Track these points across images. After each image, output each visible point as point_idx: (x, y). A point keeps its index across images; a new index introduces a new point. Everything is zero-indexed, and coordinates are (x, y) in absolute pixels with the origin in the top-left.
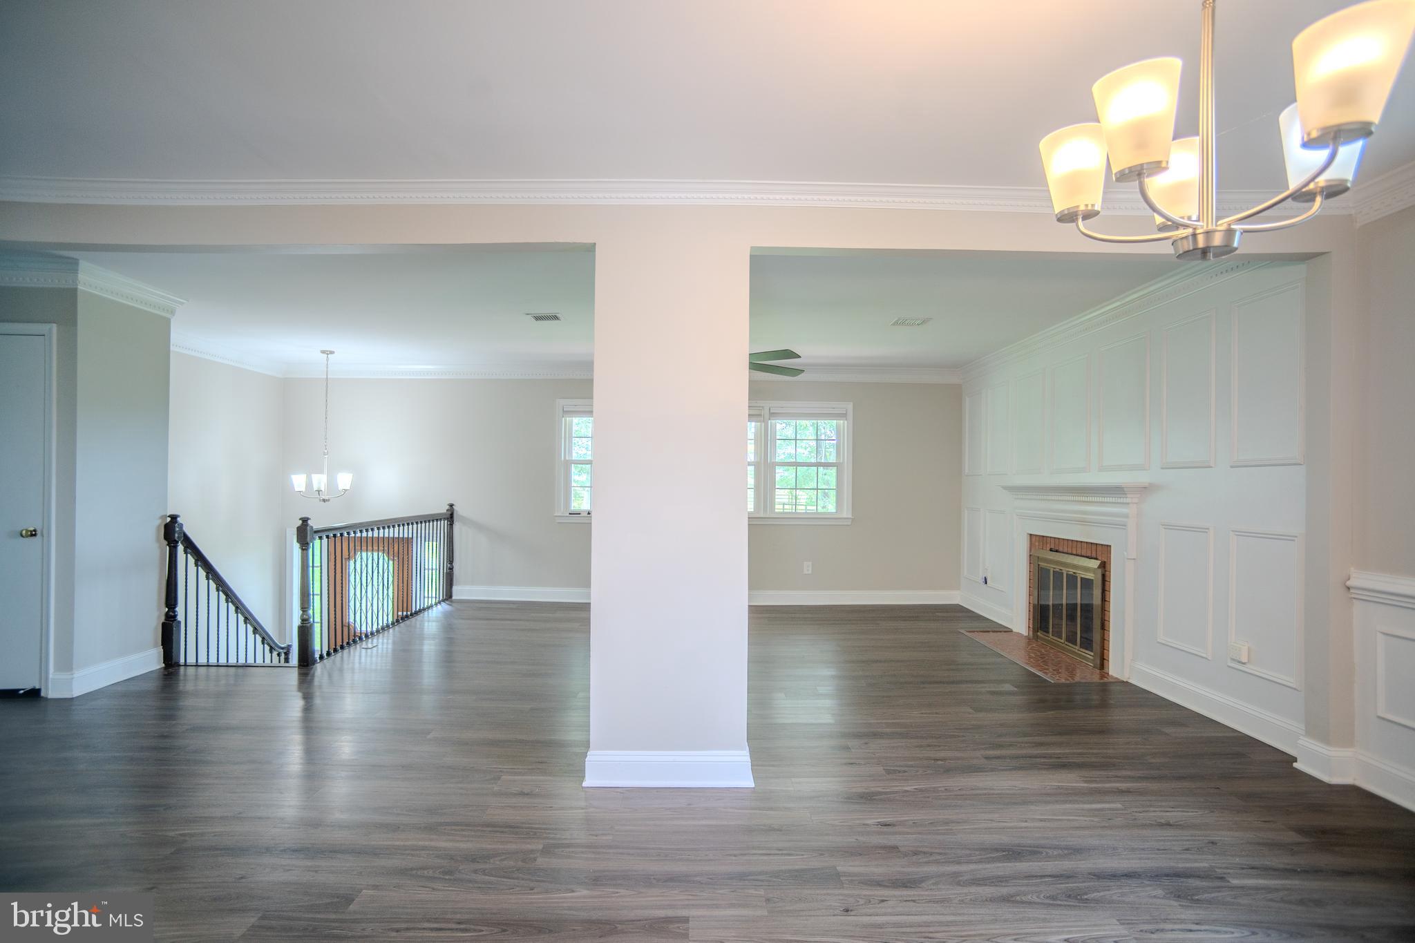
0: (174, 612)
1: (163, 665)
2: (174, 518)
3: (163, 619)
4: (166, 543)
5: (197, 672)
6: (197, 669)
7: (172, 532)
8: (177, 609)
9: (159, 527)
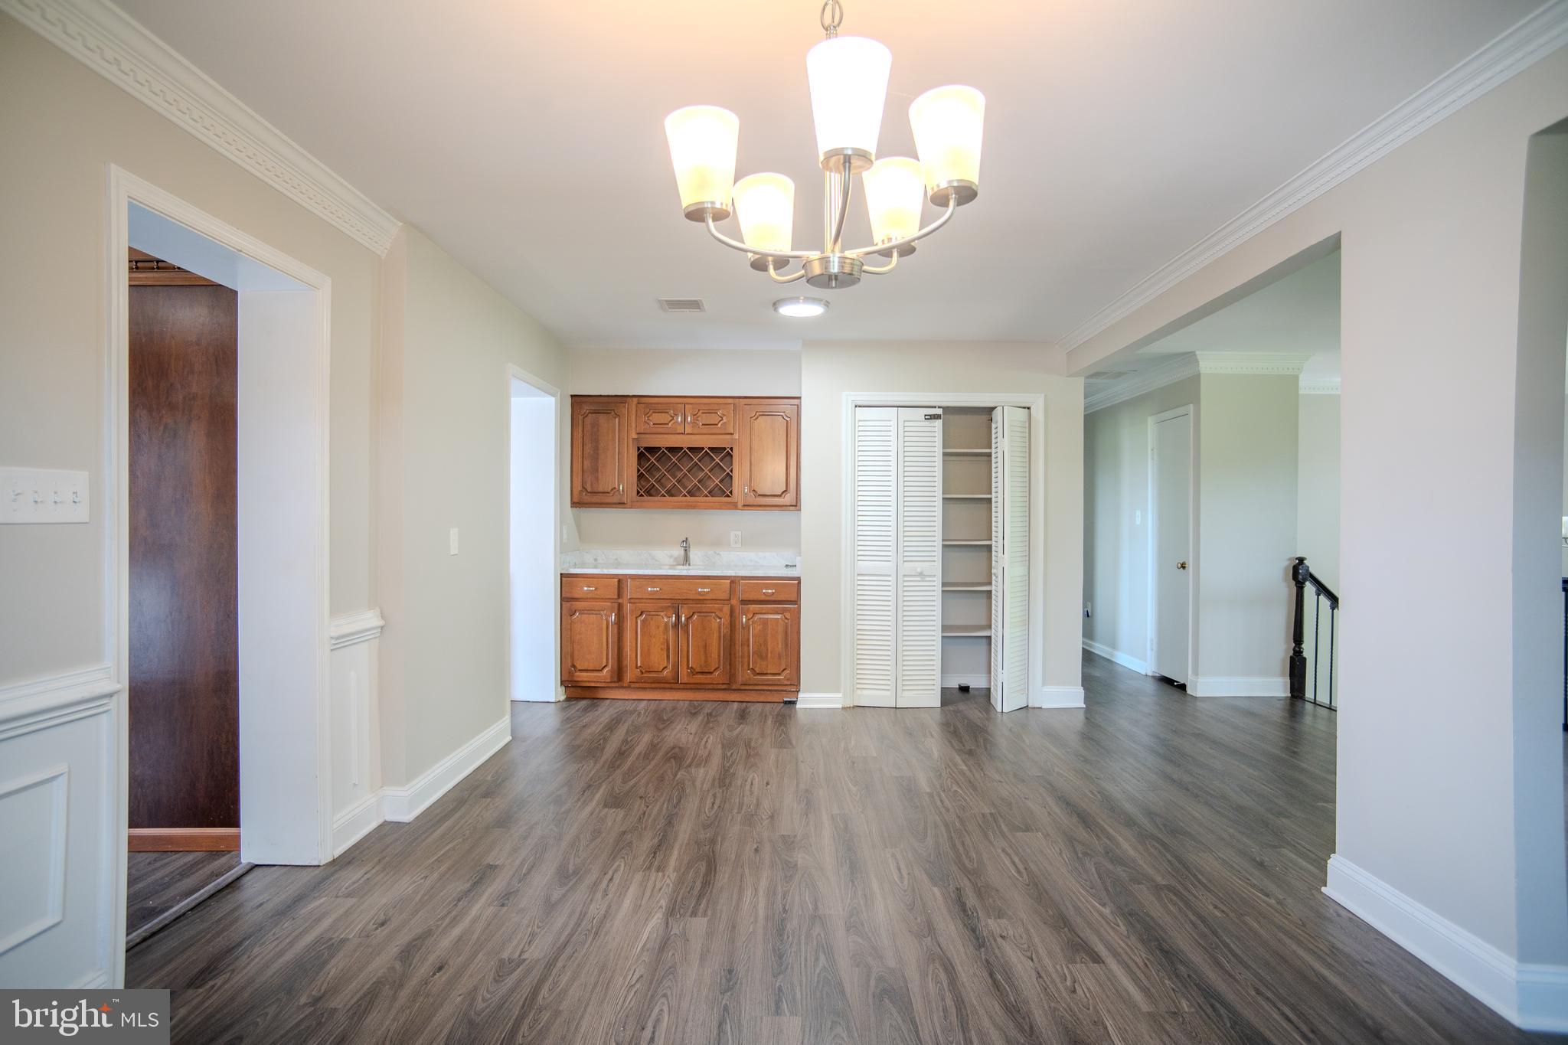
0: (1300, 648)
1: (1290, 695)
2: (1301, 560)
3: (1291, 653)
4: (1294, 583)
5: (1315, 711)
6: (1315, 707)
7: (1299, 574)
8: (1303, 646)
9: (1286, 568)
